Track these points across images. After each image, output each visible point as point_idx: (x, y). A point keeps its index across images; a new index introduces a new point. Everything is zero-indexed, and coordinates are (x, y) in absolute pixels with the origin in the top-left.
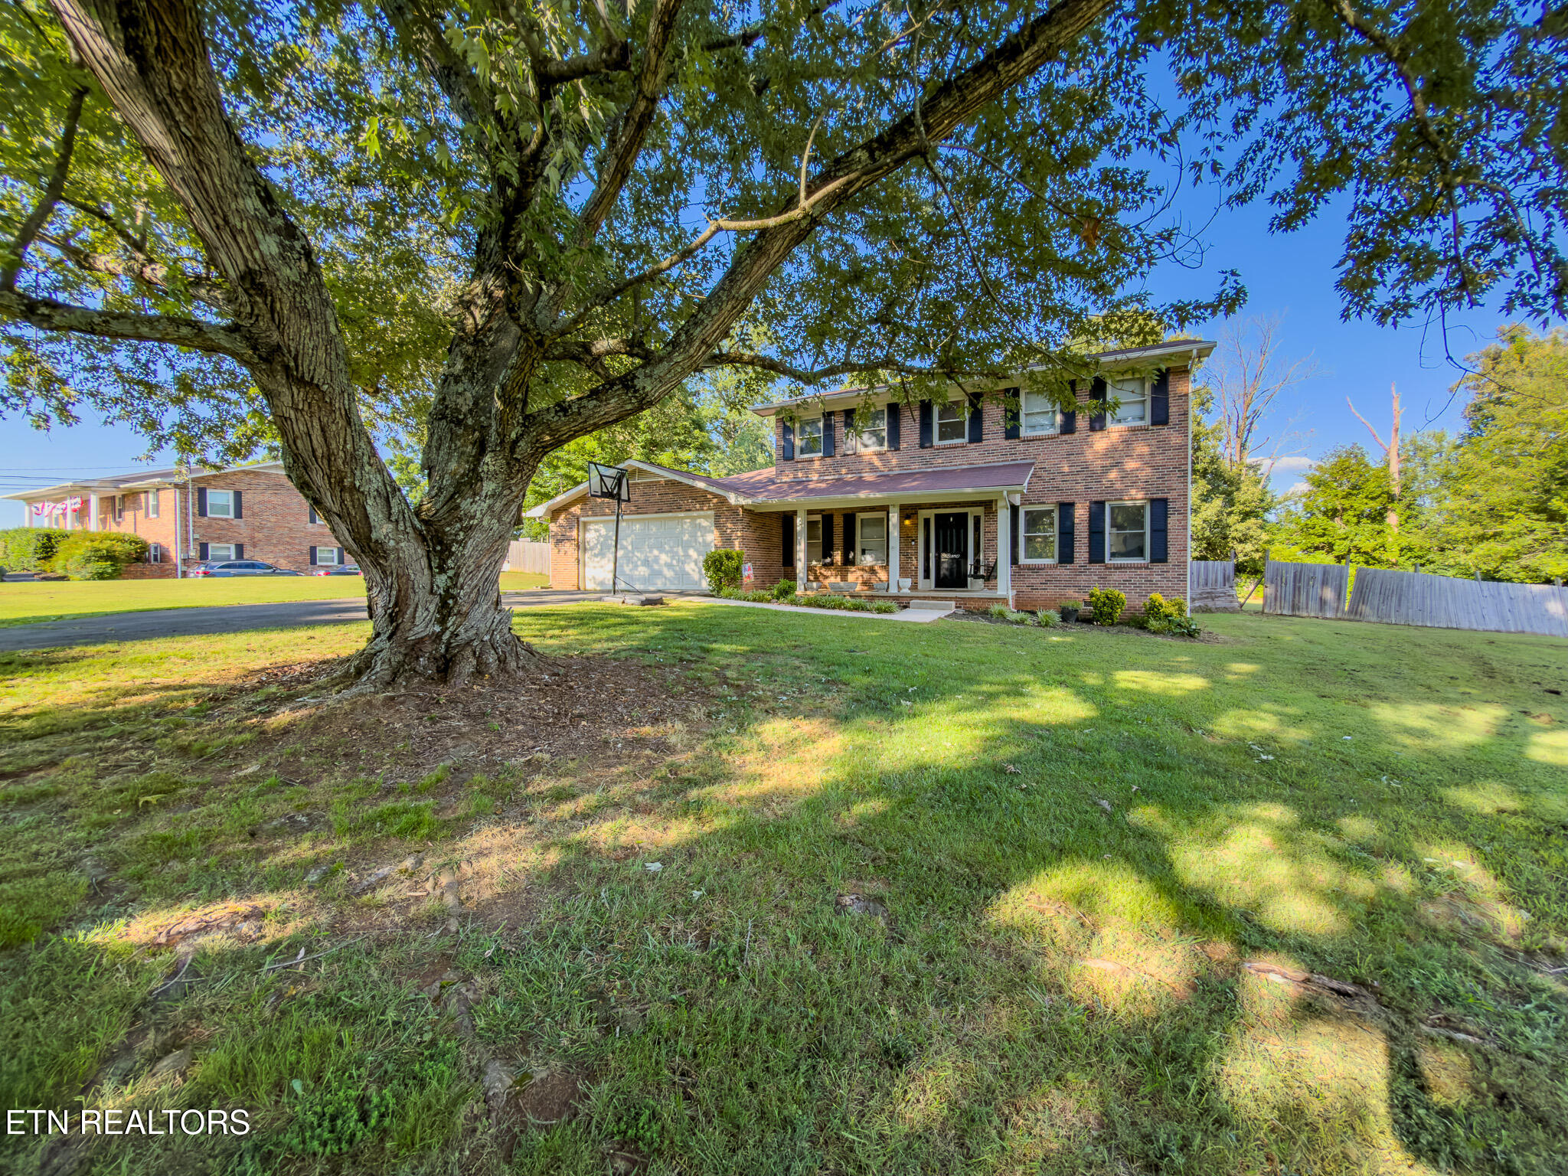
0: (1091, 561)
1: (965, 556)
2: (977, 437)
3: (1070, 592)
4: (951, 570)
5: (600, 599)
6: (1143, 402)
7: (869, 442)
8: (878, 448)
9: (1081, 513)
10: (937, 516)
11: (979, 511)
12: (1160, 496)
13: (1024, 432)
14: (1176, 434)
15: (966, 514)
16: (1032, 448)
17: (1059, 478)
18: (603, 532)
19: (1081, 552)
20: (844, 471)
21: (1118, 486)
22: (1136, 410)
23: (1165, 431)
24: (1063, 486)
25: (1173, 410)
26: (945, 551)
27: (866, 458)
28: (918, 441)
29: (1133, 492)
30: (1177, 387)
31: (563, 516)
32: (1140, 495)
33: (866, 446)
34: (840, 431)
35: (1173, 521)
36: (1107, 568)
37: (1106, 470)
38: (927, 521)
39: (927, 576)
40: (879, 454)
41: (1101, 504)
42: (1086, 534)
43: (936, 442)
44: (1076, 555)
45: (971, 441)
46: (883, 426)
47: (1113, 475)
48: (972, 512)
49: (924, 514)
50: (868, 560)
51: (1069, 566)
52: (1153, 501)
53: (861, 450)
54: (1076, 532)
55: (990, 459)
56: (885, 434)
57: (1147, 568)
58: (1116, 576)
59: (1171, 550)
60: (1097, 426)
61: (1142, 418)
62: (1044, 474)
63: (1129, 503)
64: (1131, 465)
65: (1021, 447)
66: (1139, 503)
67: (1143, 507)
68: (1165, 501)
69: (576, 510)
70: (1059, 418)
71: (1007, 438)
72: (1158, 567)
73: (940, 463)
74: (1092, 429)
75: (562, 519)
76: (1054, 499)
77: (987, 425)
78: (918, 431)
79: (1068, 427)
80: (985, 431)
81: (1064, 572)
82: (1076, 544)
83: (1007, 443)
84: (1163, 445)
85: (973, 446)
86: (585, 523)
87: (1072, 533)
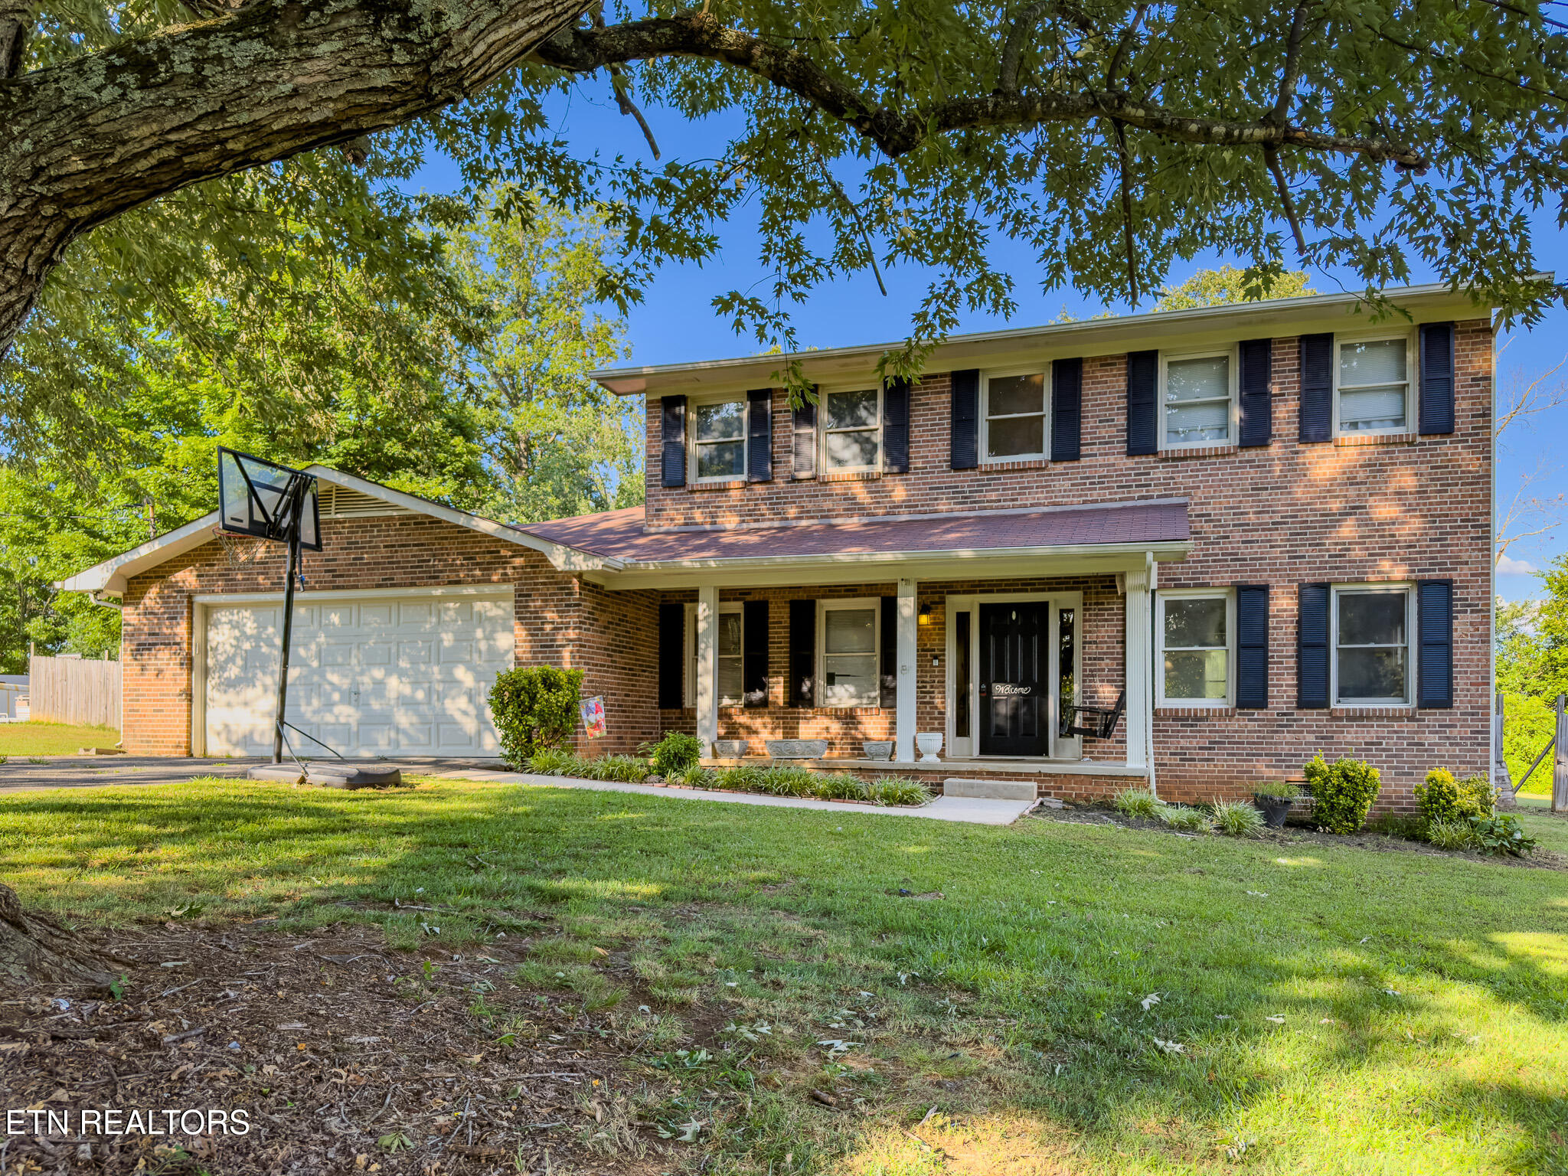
0: (1303, 703)
1: (1042, 689)
2: (1068, 449)
3: (1262, 768)
4: (1014, 717)
5: (244, 775)
6: (1402, 389)
7: (846, 455)
8: (864, 468)
9: (1283, 604)
10: (984, 607)
11: (1072, 598)
12: (1436, 575)
13: (1163, 444)
14: (1466, 454)
15: (1044, 606)
16: (1183, 476)
17: (1237, 536)
18: (250, 627)
19: (1283, 684)
20: (792, 511)
21: (1357, 553)
22: (1387, 405)
23: (1447, 447)
24: (1245, 551)
25: (1462, 406)
26: (1001, 680)
27: (838, 489)
28: (945, 455)
29: (1385, 565)
30: (1466, 361)
31: (153, 591)
32: (1400, 572)
33: (840, 462)
34: (785, 431)
35: (1462, 625)
36: (1334, 717)
37: (1332, 520)
38: (963, 619)
39: (962, 729)
40: (868, 479)
41: (1324, 587)
42: (1291, 650)
43: (984, 458)
44: (1272, 691)
45: (1056, 458)
46: (876, 423)
47: (1348, 530)
48: (1057, 600)
49: (958, 602)
50: (842, 696)
51: (1257, 714)
52: (1422, 585)
53: (830, 470)
54: (1272, 646)
55: (1095, 495)
56: (878, 438)
57: (1411, 719)
58: (1352, 734)
59: (1460, 683)
60: (1312, 432)
61: (1400, 421)
62: (1207, 527)
63: (1377, 589)
64: (1384, 510)
65: (1160, 473)
66: (1395, 589)
67: (1401, 598)
68: (1447, 585)
69: (187, 578)
70: (1236, 414)
71: (1131, 453)
72: (1434, 717)
73: (994, 500)
74: (1304, 438)
75: (152, 597)
76: (1227, 578)
77: (1088, 425)
78: (946, 435)
79: (1256, 434)
80: (1086, 438)
81: (1247, 725)
82: (1273, 669)
83: (1130, 462)
84: (1442, 476)
85: (1060, 467)
86: (207, 610)
87: (1264, 647)
